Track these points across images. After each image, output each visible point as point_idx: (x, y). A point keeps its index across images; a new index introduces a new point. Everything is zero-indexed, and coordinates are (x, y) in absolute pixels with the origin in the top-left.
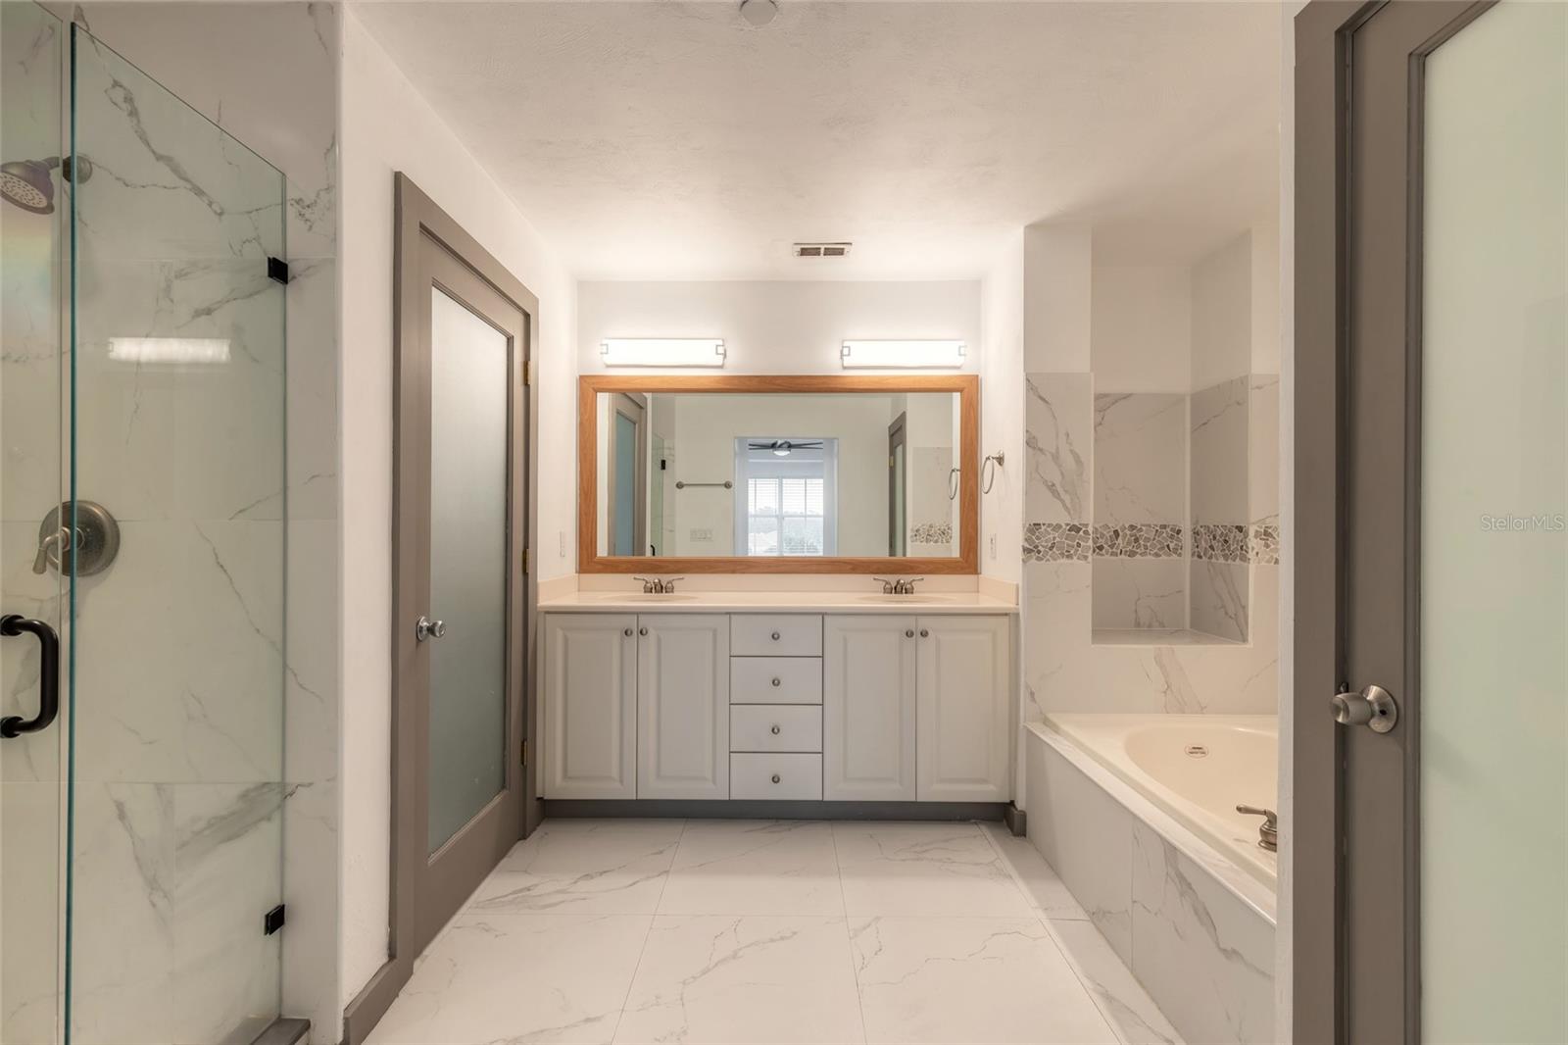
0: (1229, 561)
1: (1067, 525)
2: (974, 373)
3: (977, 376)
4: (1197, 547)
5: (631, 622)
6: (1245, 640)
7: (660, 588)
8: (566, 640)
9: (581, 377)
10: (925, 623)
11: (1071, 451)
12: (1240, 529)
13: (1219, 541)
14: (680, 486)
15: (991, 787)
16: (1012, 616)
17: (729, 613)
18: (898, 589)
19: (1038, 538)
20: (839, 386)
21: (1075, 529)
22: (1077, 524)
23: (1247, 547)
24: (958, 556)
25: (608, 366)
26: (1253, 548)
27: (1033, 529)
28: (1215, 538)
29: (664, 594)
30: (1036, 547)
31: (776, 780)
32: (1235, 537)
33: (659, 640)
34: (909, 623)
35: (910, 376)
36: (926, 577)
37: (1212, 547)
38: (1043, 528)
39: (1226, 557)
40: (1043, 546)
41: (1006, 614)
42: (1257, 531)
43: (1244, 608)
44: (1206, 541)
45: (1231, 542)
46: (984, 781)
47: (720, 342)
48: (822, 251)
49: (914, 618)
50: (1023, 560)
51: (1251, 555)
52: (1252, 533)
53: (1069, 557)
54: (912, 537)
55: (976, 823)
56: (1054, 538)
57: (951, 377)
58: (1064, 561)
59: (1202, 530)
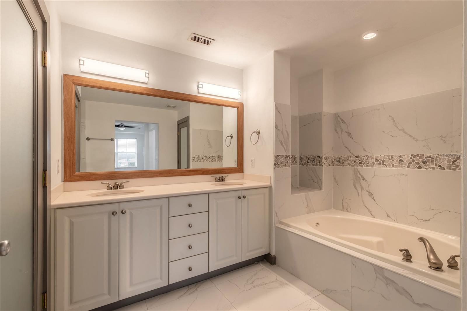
0: (315, 166)
1: (285, 155)
2: (242, 102)
3: (243, 103)
4: (302, 162)
5: (115, 208)
6: (321, 189)
7: (116, 187)
8: (72, 224)
9: (64, 75)
10: (244, 193)
11: (286, 130)
12: (319, 157)
13: (310, 160)
14: (88, 139)
15: (263, 250)
16: (270, 188)
17: (168, 197)
18: (221, 180)
19: (278, 160)
20: (197, 100)
21: (287, 157)
22: (287, 155)
23: (322, 162)
24: (237, 167)
25: (82, 72)
26: (324, 162)
27: (277, 157)
28: (309, 159)
29: (119, 190)
30: (278, 163)
31: (190, 269)
32: (317, 159)
33: (132, 214)
34: (239, 194)
35: (223, 100)
36: (229, 175)
37: (308, 162)
38: (279, 156)
39: (313, 165)
40: (279, 163)
41: (267, 187)
42: (324, 157)
43: (321, 180)
44: (305, 160)
45: (315, 160)
46: (262, 248)
47: (147, 72)
48: (202, 40)
49: (240, 191)
50: (274, 168)
51: (323, 164)
52: (323, 158)
53: (286, 166)
54: (192, 160)
55: (257, 263)
56: (282, 160)
57: (235, 102)
58: (284, 168)
59: (304, 157)
